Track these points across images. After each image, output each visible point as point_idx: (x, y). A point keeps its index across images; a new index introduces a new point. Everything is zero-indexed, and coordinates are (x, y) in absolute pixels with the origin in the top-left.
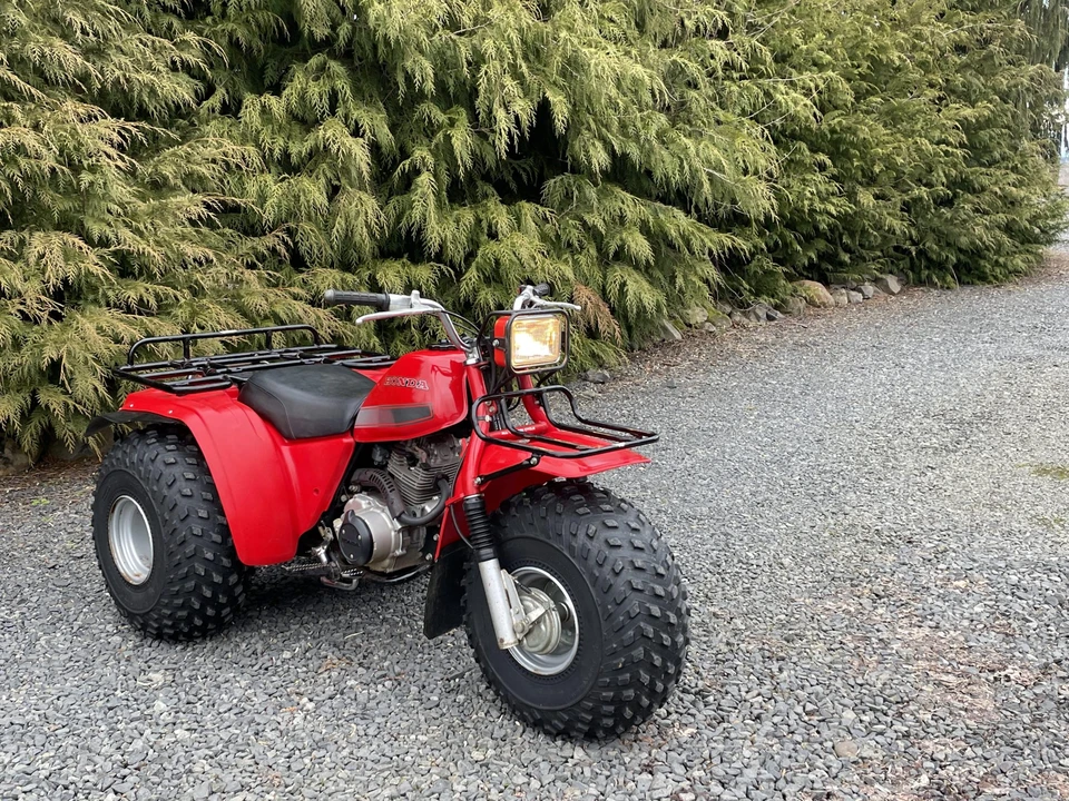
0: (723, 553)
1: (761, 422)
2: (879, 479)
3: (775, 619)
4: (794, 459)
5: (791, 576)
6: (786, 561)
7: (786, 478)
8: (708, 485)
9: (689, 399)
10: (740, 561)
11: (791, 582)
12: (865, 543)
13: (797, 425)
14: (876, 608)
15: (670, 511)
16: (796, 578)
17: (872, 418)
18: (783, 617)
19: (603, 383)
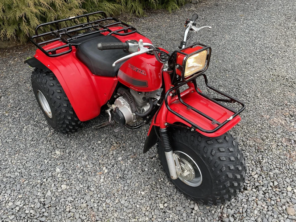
0: (238, 90)
1: (245, 22)
2: (285, 52)
3: (257, 126)
4: (256, 40)
5: (261, 103)
6: (259, 95)
7: (255, 50)
8: (230, 53)
9: (222, 11)
10: (243, 94)
11: (261, 106)
12: (283, 86)
13: (256, 23)
14: (291, 122)
15: (219, 67)
16: (262, 103)
17: (279, 20)
18: (260, 125)
19: (196, 4)
